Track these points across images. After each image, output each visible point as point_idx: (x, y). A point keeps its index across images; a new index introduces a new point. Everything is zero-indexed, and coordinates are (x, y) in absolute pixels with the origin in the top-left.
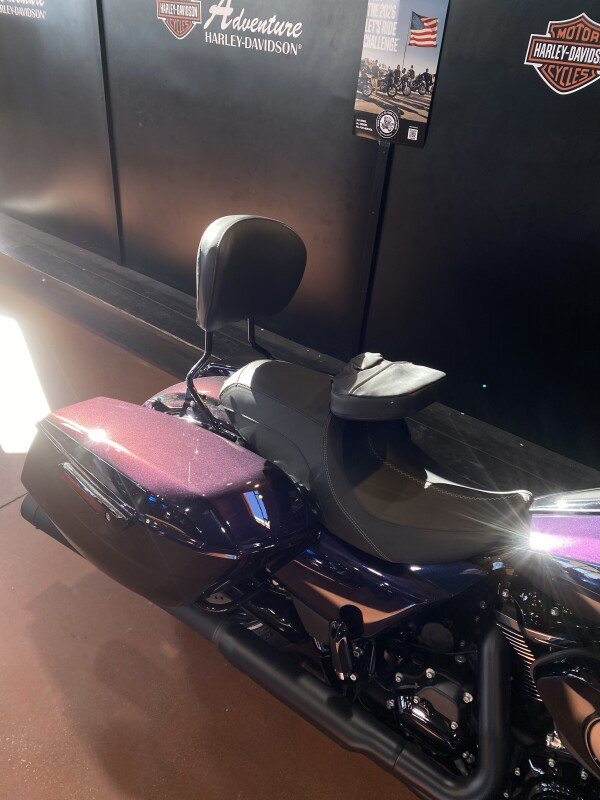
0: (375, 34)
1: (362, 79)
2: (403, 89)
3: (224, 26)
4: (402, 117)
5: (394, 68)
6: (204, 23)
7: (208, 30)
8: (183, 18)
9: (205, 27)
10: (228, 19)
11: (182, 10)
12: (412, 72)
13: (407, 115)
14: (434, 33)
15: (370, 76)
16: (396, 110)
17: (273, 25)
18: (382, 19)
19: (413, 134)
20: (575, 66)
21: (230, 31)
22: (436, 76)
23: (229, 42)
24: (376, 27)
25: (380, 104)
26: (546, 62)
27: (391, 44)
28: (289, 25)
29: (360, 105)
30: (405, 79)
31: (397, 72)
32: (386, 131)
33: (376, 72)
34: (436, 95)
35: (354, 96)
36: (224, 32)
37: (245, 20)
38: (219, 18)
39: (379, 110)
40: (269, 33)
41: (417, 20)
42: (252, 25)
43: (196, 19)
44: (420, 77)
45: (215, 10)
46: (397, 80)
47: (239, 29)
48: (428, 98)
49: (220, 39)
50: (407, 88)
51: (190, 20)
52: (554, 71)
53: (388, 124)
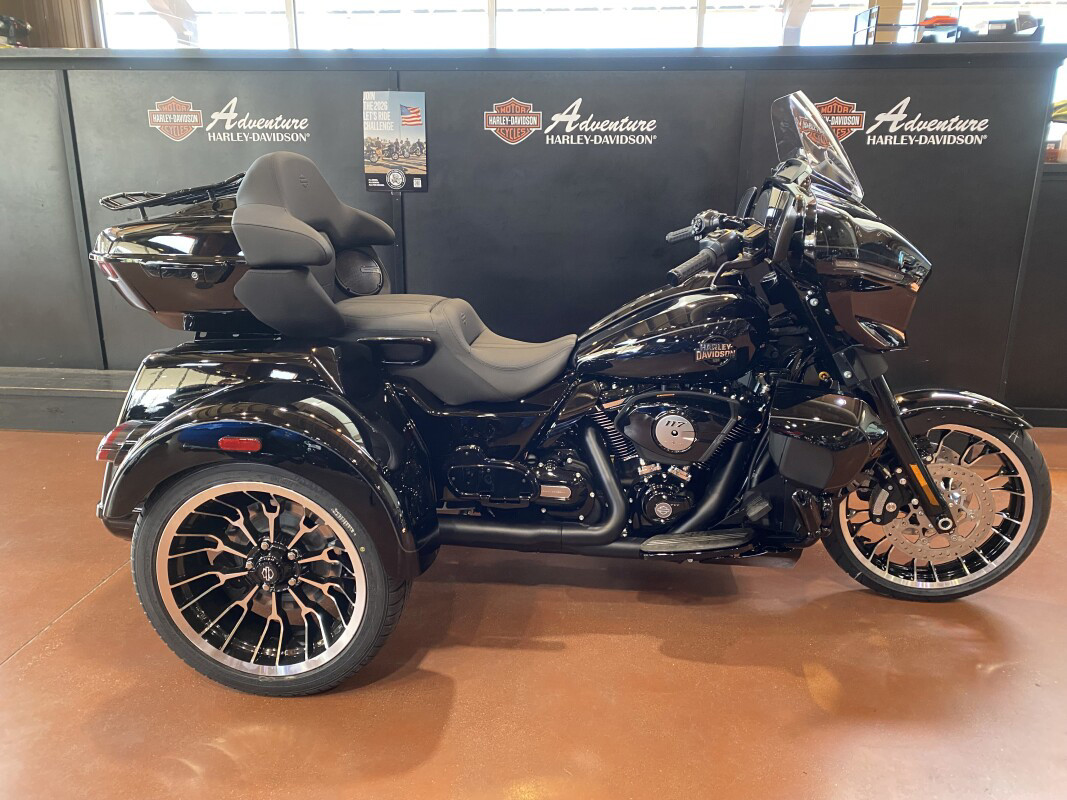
0: (373, 120)
1: (367, 151)
2: (403, 154)
3: (228, 126)
4: (407, 173)
5: (394, 141)
6: (206, 125)
7: (211, 131)
8: (179, 125)
9: (208, 129)
10: (233, 122)
11: (178, 118)
12: (408, 143)
13: (410, 171)
14: (419, 116)
15: (374, 148)
16: (400, 168)
17: (280, 123)
18: (377, 111)
19: (417, 183)
20: (516, 127)
21: (235, 130)
22: (426, 143)
23: (235, 138)
24: (373, 116)
25: (387, 166)
26: (498, 127)
27: (388, 126)
28: (297, 121)
29: (369, 169)
30: (403, 147)
31: (397, 143)
32: (395, 184)
33: (378, 145)
34: (429, 154)
35: (363, 163)
36: (229, 131)
37: (251, 121)
38: (223, 122)
39: (388, 171)
40: (277, 128)
41: (404, 110)
42: (258, 124)
43: (198, 123)
44: (414, 145)
45: (216, 116)
46: (397, 149)
47: (245, 127)
48: (424, 157)
49: (223, 137)
50: (406, 154)
51: (189, 125)
52: (504, 131)
53: (396, 180)
